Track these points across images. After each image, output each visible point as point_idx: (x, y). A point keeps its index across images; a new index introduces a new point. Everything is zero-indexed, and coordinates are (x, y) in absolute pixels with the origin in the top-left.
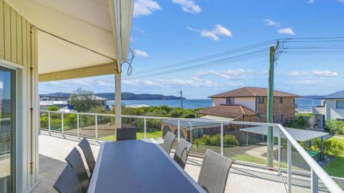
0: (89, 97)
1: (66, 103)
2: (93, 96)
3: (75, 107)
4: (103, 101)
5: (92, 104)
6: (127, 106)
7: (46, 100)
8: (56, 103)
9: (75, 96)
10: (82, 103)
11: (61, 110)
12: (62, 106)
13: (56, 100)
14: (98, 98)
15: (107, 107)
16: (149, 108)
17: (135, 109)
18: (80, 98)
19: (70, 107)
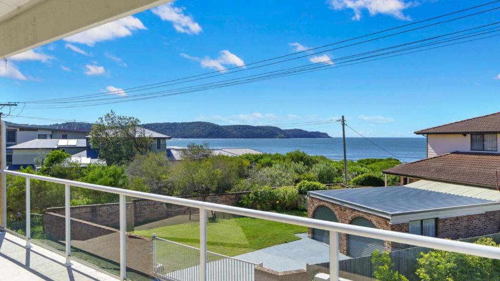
0: (131, 131)
1: (83, 143)
2: (138, 129)
3: (102, 153)
4: (159, 139)
5: (137, 146)
6: (216, 153)
7: (45, 137)
8: (63, 142)
9: (101, 128)
10: (116, 144)
11: (74, 159)
12: (75, 150)
13: (65, 137)
14: (148, 133)
15: (169, 153)
16: (262, 157)
17: (232, 159)
18: (111, 133)
19: (92, 153)
